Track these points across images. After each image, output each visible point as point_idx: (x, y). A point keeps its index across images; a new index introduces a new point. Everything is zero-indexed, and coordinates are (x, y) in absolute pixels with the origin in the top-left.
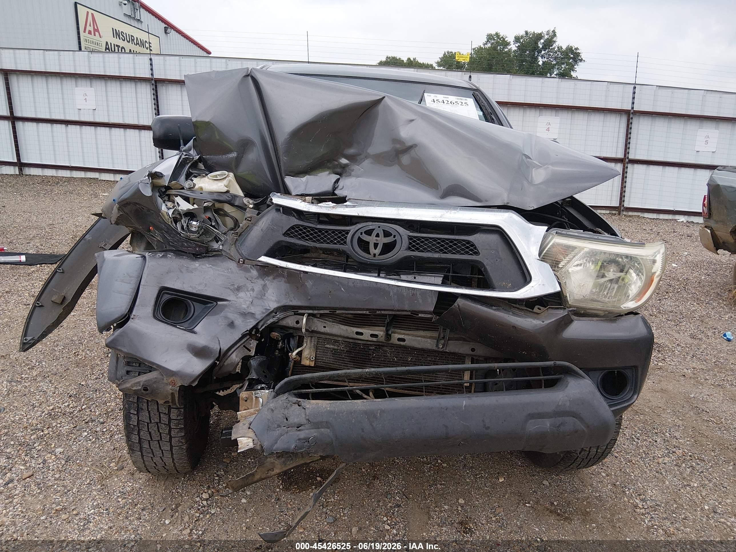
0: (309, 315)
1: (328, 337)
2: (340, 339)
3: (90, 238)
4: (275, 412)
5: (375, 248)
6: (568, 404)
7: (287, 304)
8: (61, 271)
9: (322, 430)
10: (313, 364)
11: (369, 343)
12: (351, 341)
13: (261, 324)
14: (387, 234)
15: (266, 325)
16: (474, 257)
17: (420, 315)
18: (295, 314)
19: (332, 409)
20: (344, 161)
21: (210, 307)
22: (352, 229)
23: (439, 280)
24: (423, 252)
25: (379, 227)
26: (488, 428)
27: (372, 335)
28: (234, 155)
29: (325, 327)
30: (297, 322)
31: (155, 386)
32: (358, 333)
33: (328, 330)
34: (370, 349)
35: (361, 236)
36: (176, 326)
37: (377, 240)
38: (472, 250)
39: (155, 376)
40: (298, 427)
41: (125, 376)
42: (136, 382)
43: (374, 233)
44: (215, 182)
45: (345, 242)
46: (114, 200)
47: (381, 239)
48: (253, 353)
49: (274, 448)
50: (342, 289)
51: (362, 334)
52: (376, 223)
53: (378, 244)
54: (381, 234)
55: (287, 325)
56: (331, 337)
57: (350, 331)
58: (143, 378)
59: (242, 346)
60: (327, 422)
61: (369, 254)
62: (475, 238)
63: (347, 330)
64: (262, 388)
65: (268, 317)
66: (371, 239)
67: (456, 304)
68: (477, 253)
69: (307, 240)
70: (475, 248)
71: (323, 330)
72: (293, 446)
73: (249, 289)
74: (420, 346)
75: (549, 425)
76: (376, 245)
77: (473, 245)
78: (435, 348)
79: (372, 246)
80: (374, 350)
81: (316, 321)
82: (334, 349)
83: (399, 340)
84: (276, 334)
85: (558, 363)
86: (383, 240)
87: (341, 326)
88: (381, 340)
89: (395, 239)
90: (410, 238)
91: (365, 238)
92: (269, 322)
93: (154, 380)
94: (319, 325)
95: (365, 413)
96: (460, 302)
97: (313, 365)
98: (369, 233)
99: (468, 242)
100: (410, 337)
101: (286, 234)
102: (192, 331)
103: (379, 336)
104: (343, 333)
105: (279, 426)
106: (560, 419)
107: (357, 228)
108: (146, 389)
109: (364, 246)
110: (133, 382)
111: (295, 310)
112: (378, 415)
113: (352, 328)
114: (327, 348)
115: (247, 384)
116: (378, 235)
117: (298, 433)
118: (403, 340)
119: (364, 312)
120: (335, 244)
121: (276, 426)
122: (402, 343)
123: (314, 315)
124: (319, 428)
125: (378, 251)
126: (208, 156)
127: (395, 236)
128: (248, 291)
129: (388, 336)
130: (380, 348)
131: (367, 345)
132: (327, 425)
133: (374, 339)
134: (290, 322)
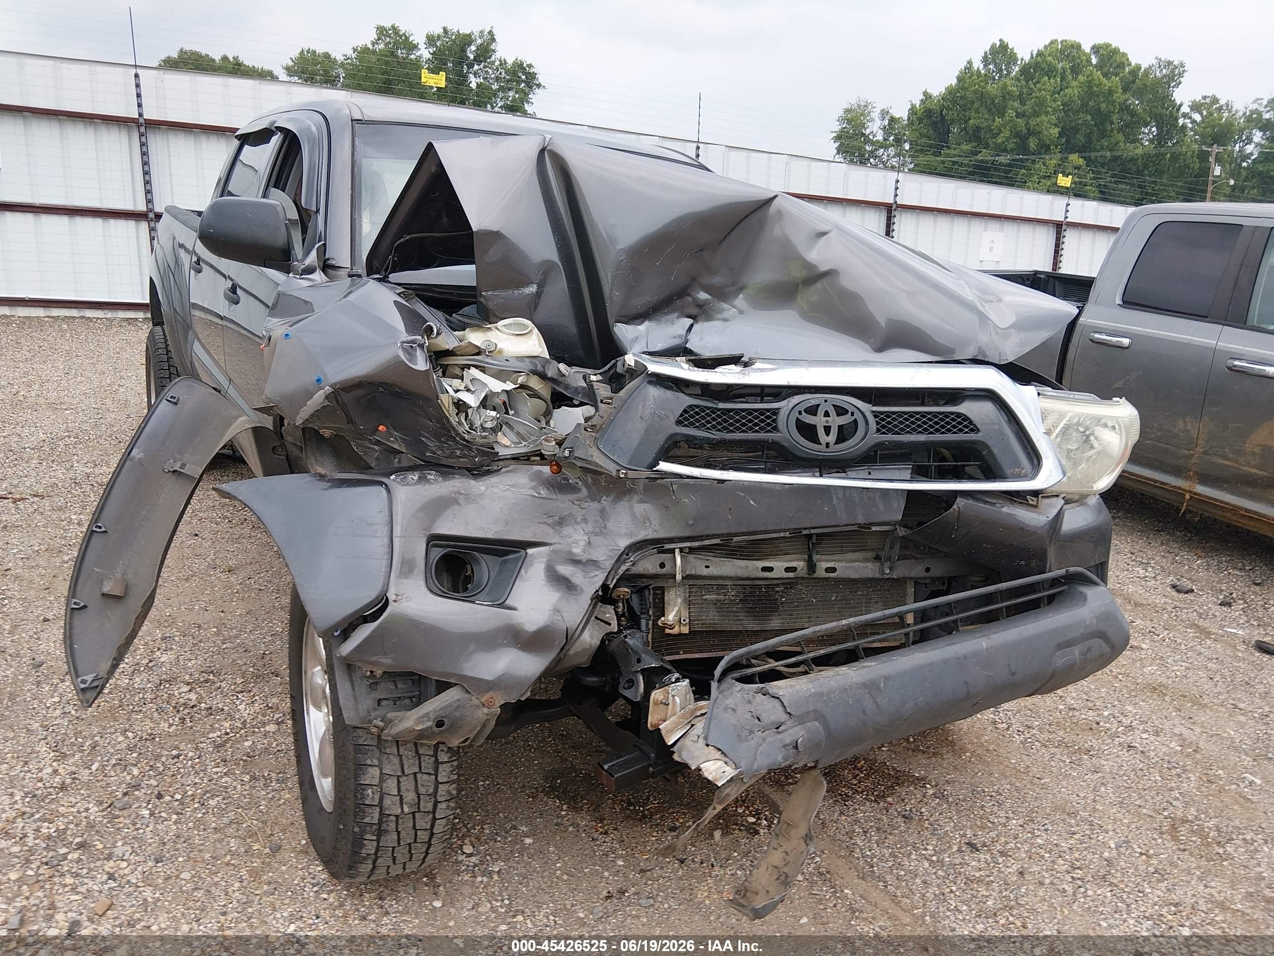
0: (681, 550)
1: (708, 582)
2: (729, 583)
3: (141, 455)
4: (738, 712)
5: (828, 434)
6: (1095, 621)
7: (649, 537)
8: (103, 529)
9: (809, 724)
10: (685, 630)
11: (775, 582)
12: (747, 582)
13: (611, 577)
14: (841, 411)
15: (617, 577)
16: (972, 436)
17: (874, 529)
18: (659, 553)
19: (819, 690)
20: (703, 296)
21: (517, 560)
22: (785, 405)
23: (907, 475)
24: (900, 434)
25: (826, 401)
26: (1013, 674)
27: (788, 570)
28: (533, 289)
29: (707, 567)
30: (662, 565)
31: (457, 714)
32: (764, 569)
33: (713, 571)
34: (777, 592)
35: (800, 417)
36: (473, 602)
37: (827, 422)
38: (966, 427)
39: (456, 698)
40: (777, 728)
41: (375, 710)
42: (420, 714)
43: (821, 411)
44: (519, 338)
45: (775, 429)
46: (318, 380)
47: (834, 420)
48: (614, 627)
49: (755, 767)
50: (752, 502)
51: (770, 569)
52: (821, 395)
53: (830, 427)
54: (832, 412)
55: (647, 572)
56: (713, 582)
57: (751, 567)
58: (434, 705)
59: (593, 618)
60: (815, 711)
61: (820, 444)
62: (966, 408)
63: (747, 567)
64: (677, 680)
65: (619, 564)
66: (819, 421)
67: (955, 506)
68: (975, 429)
69: (708, 428)
70: (971, 422)
71: (705, 572)
72: (780, 759)
73: (579, 520)
74: (857, 576)
75: (1077, 654)
76: (827, 430)
77: (966, 418)
78: (878, 576)
79: (821, 432)
80: (783, 592)
81: (693, 560)
82: (718, 600)
83: (828, 570)
84: (626, 590)
85: (1072, 569)
86: (836, 421)
87: (736, 561)
88: (801, 575)
89: (853, 418)
90: (876, 415)
91: (808, 419)
92: (621, 572)
93: (455, 705)
94: (700, 566)
95: (865, 685)
96: (960, 502)
97: (687, 632)
98: (813, 410)
99: (959, 415)
100: (843, 564)
101: (679, 422)
102: (502, 606)
103: (799, 569)
104: (740, 573)
105: (751, 732)
106: (1087, 644)
107: (791, 405)
108: (440, 724)
109: (808, 431)
110: (416, 716)
111: (658, 545)
112: (882, 685)
113: (755, 562)
114: (706, 600)
115: (641, 678)
116: (827, 414)
117: (780, 736)
118: (834, 570)
119: (782, 534)
120: (756, 431)
121: (747, 733)
122: (832, 575)
123: (692, 550)
124: (803, 723)
125: (832, 438)
126: (489, 293)
127: (852, 414)
128: (577, 523)
129: (812, 567)
130: (791, 588)
131: (772, 584)
132: (818, 716)
133: (791, 575)
134: (648, 565)
